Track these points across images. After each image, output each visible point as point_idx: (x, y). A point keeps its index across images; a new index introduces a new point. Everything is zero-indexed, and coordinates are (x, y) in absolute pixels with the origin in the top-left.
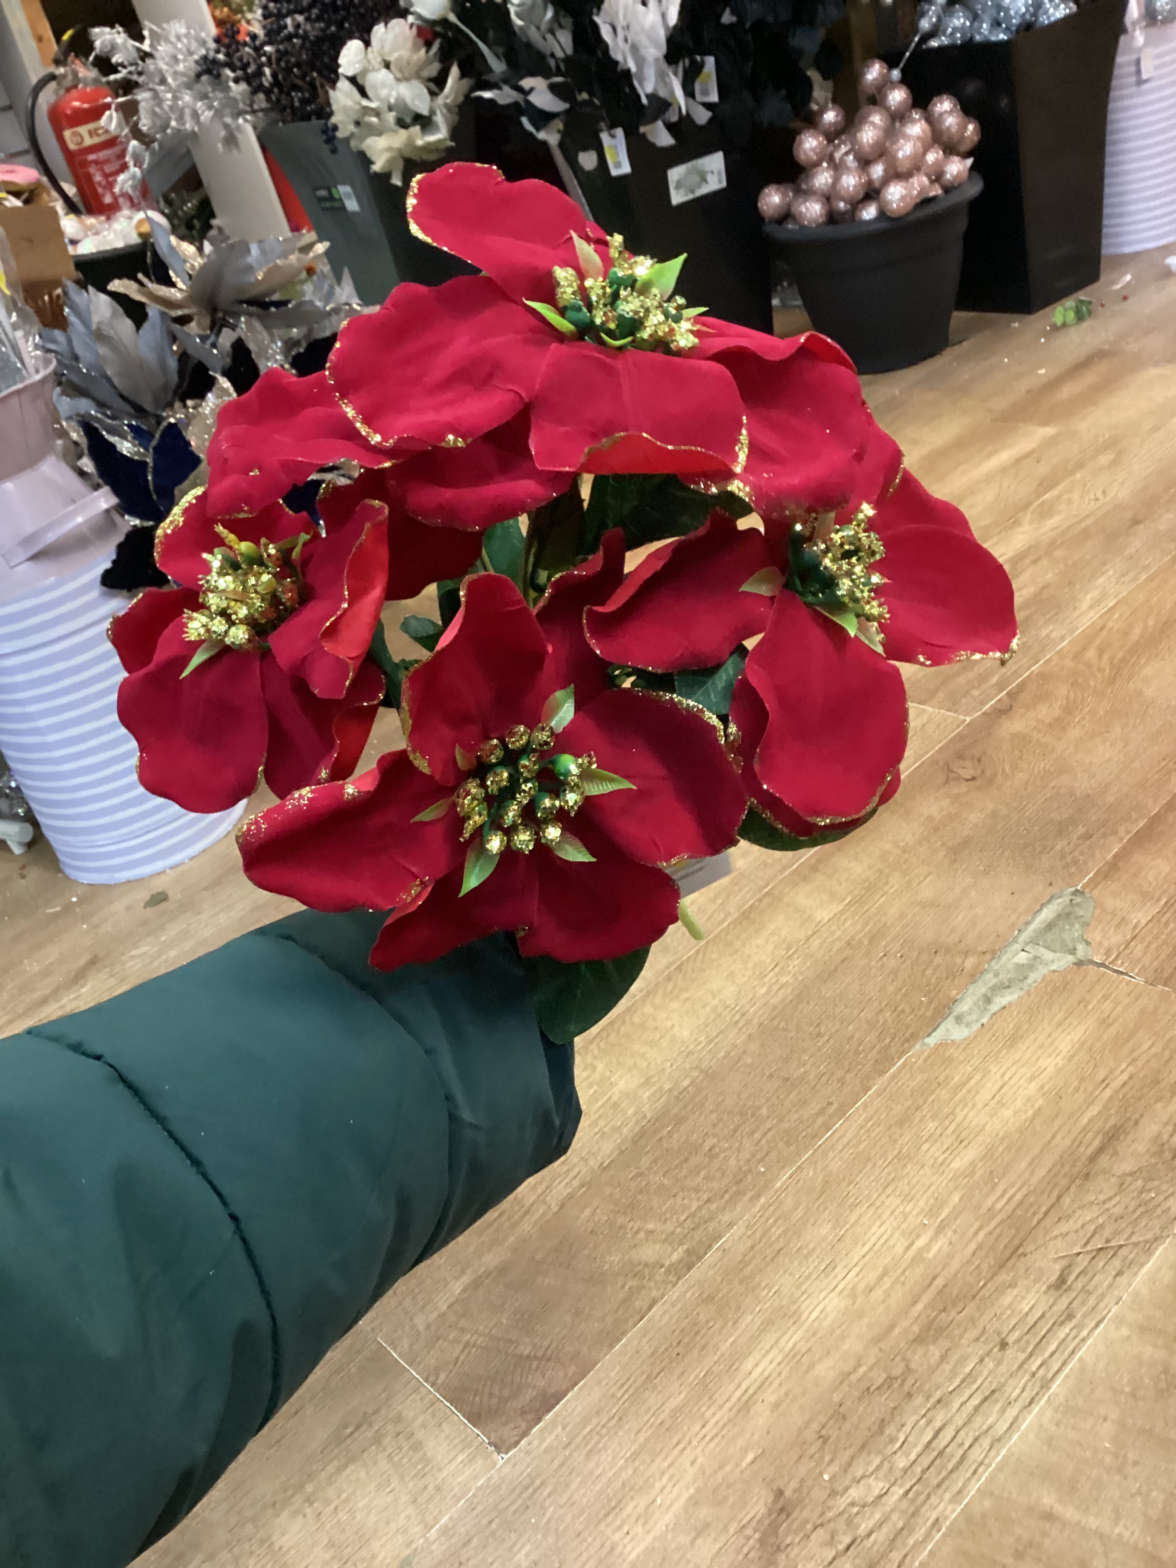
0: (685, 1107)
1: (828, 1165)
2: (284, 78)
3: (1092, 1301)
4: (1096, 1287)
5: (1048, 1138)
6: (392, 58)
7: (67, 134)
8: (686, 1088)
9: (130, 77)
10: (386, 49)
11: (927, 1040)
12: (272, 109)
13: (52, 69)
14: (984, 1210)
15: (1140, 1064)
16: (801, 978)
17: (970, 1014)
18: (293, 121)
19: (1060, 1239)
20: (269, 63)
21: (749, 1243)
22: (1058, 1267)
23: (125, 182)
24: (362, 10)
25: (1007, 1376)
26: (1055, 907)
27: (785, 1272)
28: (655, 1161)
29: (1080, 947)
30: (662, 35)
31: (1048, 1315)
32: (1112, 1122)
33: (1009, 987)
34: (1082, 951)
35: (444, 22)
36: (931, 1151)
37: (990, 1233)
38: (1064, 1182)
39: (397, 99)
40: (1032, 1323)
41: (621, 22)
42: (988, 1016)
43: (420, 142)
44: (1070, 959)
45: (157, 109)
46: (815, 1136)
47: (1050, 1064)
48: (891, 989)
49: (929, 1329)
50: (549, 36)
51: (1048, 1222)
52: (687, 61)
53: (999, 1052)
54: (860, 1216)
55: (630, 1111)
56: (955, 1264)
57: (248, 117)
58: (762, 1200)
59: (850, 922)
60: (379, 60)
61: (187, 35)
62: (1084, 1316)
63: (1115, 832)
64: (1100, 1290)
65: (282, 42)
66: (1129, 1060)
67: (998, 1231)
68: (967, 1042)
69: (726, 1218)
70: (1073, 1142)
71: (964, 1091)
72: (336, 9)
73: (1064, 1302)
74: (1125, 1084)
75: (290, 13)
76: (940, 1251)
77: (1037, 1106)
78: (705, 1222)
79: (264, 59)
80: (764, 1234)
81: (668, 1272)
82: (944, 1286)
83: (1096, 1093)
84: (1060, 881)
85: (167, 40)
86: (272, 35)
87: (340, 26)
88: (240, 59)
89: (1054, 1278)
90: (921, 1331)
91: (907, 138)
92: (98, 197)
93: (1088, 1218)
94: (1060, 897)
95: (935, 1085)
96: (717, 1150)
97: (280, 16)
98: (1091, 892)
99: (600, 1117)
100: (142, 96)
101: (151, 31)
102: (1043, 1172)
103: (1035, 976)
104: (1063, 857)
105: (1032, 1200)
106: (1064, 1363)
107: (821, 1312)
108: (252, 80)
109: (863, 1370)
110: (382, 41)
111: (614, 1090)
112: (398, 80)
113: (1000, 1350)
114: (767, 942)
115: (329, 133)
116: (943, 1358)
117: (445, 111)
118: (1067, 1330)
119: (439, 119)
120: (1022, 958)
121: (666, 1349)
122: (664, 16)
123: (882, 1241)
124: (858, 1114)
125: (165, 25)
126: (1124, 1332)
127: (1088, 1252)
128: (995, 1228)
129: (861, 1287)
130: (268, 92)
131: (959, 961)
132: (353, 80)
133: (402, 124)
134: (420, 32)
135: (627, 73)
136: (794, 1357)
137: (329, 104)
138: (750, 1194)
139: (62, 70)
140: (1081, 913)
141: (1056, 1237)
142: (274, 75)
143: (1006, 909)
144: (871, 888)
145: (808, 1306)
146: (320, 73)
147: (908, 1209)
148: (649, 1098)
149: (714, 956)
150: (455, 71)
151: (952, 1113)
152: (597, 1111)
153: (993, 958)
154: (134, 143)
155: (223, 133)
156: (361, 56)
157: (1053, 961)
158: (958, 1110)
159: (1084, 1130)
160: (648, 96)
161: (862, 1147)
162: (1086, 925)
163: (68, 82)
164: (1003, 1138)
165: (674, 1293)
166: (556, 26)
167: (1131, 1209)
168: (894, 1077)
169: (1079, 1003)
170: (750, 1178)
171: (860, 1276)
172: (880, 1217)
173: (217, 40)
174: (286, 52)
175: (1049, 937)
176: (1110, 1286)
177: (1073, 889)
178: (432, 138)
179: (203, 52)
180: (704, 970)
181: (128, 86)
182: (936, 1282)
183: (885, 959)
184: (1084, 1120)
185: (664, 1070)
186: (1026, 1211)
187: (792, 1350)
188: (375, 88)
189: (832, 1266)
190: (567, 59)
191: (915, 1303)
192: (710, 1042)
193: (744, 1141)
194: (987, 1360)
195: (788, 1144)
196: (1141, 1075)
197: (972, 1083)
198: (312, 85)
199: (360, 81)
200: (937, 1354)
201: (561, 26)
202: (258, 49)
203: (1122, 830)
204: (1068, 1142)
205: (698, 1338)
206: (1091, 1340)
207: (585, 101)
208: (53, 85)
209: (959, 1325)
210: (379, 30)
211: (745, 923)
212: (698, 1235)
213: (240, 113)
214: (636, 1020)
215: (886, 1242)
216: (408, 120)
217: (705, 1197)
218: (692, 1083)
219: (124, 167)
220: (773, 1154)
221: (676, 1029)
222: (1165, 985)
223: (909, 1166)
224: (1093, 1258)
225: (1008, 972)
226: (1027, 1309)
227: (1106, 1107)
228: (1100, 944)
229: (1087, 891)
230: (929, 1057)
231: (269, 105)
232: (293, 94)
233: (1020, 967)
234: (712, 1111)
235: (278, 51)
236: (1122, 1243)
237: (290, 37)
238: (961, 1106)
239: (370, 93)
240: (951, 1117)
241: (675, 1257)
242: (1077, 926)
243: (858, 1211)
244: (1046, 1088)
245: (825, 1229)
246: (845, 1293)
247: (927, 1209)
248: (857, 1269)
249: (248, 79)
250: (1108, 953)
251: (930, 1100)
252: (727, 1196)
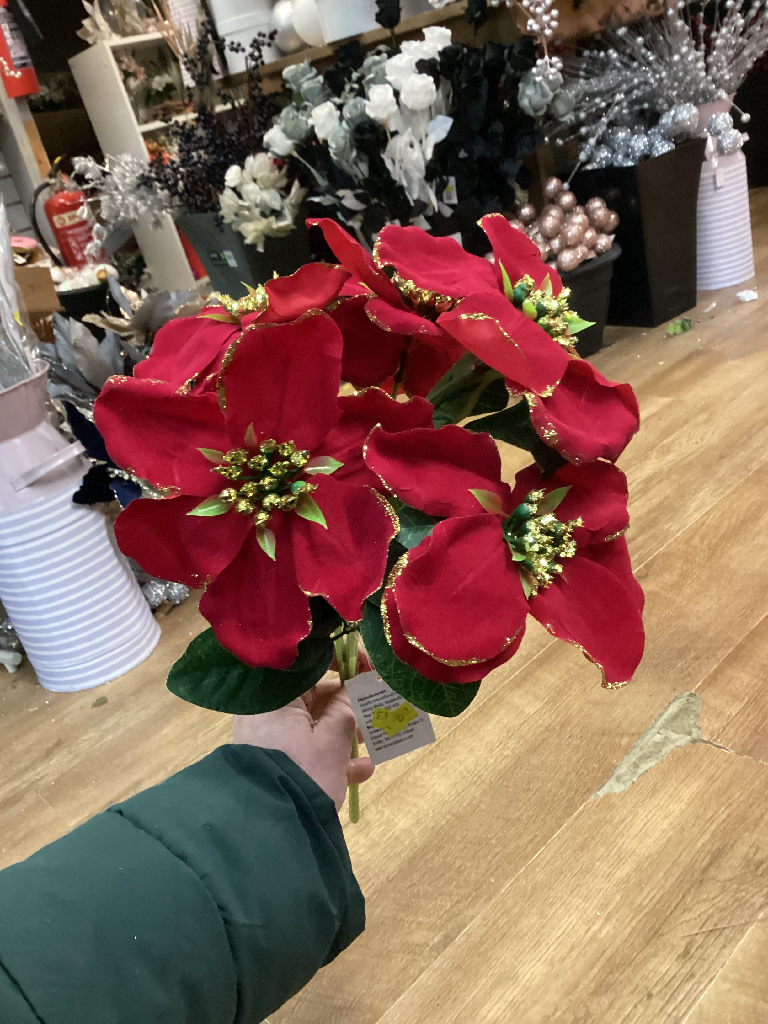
0: (443, 839)
1: (534, 878)
2: (191, 187)
3: (706, 966)
4: (708, 956)
5: (677, 856)
6: (258, 176)
7: (55, 218)
8: (442, 827)
9: (97, 187)
10: (255, 170)
11: (598, 793)
12: (184, 206)
13: (48, 180)
14: (636, 905)
15: (734, 806)
16: (517, 752)
17: (625, 775)
18: (196, 212)
19: (685, 924)
20: (182, 178)
21: (485, 929)
22: (683, 944)
23: (91, 248)
24: (240, 148)
25: (652, 1016)
26: (678, 704)
27: (508, 949)
28: (423, 876)
29: (694, 730)
30: (422, 165)
31: (678, 976)
32: (716, 846)
33: (649, 757)
34: (695, 733)
35: (290, 156)
36: (601, 867)
37: (640, 921)
38: (686, 886)
39: (261, 201)
40: (667, 980)
41: (397, 157)
42: (637, 776)
43: (275, 226)
44: (688, 738)
45: (113, 206)
46: (527, 857)
47: (676, 808)
48: (574, 759)
49: (601, 986)
50: (354, 167)
51: (677, 913)
52: (438, 180)
53: (644, 800)
54: (556, 910)
55: (407, 842)
56: (618, 942)
57: (169, 210)
58: (493, 901)
59: (547, 715)
60: (250, 177)
61: (132, 162)
62: (702, 975)
63: (714, 655)
64: (712, 958)
65: (190, 166)
66: (727, 805)
67: (645, 919)
68: (623, 794)
69: (469, 913)
70: (692, 859)
71: (622, 826)
72: (224, 147)
73: (688, 967)
74: (724, 821)
75: (196, 149)
76: (608, 932)
77: (669, 835)
78: (456, 916)
79: (179, 176)
80: (494, 923)
81: (432, 949)
82: (611, 957)
83: (706, 827)
84: (680, 688)
85: (119, 165)
86: (184, 163)
87: (226, 156)
88: (165, 176)
89: (681, 950)
90: (596, 987)
91: (574, 224)
92: (73, 256)
93: (703, 910)
94: (680, 698)
95: (604, 823)
96: (463, 868)
97: (189, 151)
98: (700, 694)
99: (387, 846)
100: (104, 198)
101: (110, 160)
102: (672, 879)
103: (666, 750)
104: (682, 672)
105: (666, 898)
106: (689, 1007)
107: (532, 975)
108: (172, 190)
109: (558, 1014)
110: (252, 167)
111: (396, 828)
112: (261, 189)
113: (648, 999)
114: (494, 728)
115: (219, 220)
116: (611, 1005)
117: (290, 207)
118: (691, 985)
119: (287, 212)
120: (658, 738)
121: (431, 1001)
122: (424, 153)
123: (570, 927)
124: (554, 842)
125: (118, 156)
126: (727, 986)
127: (704, 933)
128: (643, 917)
129: (557, 958)
130: (181, 195)
131: (617, 740)
132: (234, 189)
133: (264, 215)
134: (275, 161)
135: (402, 188)
136: (514, 1006)
137: (218, 203)
138: (485, 897)
139: (53, 181)
140: (695, 708)
141: (682, 923)
142: (185, 186)
143: (647, 706)
144: (560, 692)
145: (523, 971)
146: (214, 185)
147: (587, 906)
148: (419, 833)
149: (460, 737)
150: (296, 184)
151: (615, 841)
152: (385, 843)
153: (639, 738)
154: (97, 225)
155: (153, 219)
156: (239, 175)
157: (677, 740)
158: (618, 839)
159: (700, 851)
160: (415, 201)
161: (558, 863)
162: (697, 716)
163: (57, 187)
164: (648, 857)
165: (436, 964)
166: (358, 160)
167: (730, 903)
168: (577, 818)
169: (695, 767)
170: (484, 886)
171: (557, 951)
172: (569, 911)
173: (151, 165)
174: (193, 172)
175: (675, 724)
176: (718, 955)
177: (688, 693)
178: (282, 224)
179: (141, 171)
180: (454, 747)
181: (94, 192)
182: (605, 954)
183: (570, 739)
184: (699, 845)
185: (428, 814)
186: (663, 906)
187: (512, 1001)
188: (247, 193)
189: (538, 944)
190: (365, 180)
191: (592, 967)
192: (458, 795)
193: (481, 861)
194: (639, 1006)
195: (509, 863)
196: (735, 814)
197: (627, 820)
198: (209, 191)
199: (238, 189)
200: (607, 1003)
201: (361, 160)
202: (175, 170)
203: (719, 654)
204: (689, 859)
205: (451, 994)
206: (706, 992)
207: (376, 204)
208: (47, 189)
209: (621, 983)
210: (250, 160)
211: (480, 716)
212: (450, 925)
213: (164, 208)
214: (410, 780)
215: (573, 928)
216: (268, 213)
217: (456, 899)
218: (447, 822)
219: (90, 239)
220: (500, 871)
221: (436, 787)
222: (748, 755)
223: (588, 876)
224: (707, 937)
225: (649, 747)
226: (664, 972)
227: (712, 835)
228: (707, 728)
229: (697, 694)
230: (599, 804)
231: (182, 203)
232: (197, 197)
233: (656, 744)
234: (460, 842)
235: (188, 171)
236: (725, 926)
237: (195, 164)
238: (621, 836)
239: (244, 196)
240: (614, 844)
241: (436, 940)
242: (692, 717)
243: (555, 907)
244: (675, 824)
245: (534, 919)
246: (547, 962)
247: (599, 905)
248: (555, 946)
249: (169, 188)
250: (712, 735)
251: (601, 832)
252: (470, 899)
